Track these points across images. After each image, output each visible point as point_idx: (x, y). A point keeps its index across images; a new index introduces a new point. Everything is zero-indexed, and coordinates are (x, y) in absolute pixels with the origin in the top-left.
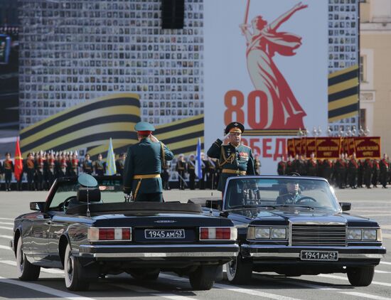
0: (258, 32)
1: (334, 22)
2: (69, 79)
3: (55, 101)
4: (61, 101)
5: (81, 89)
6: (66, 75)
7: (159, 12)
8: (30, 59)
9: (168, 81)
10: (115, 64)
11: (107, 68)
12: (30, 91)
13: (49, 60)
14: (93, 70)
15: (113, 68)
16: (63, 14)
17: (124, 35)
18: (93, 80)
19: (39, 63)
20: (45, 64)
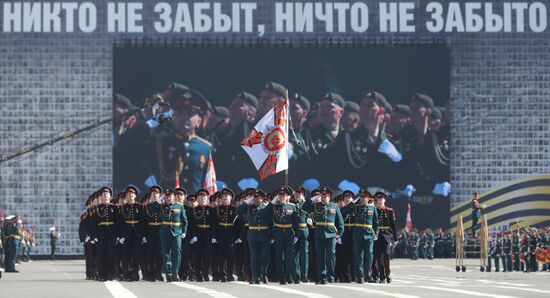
2: (494, 163)
3: (481, 182)
4: (487, 182)
5: (504, 172)
6: (492, 160)
8: (461, 146)
10: (535, 150)
11: (528, 154)
12: (460, 174)
13: (476, 147)
14: (515, 155)
15: (533, 153)
16: (489, 107)
17: (543, 124)
18: (515, 164)
19: (469, 150)
20: (473, 151)
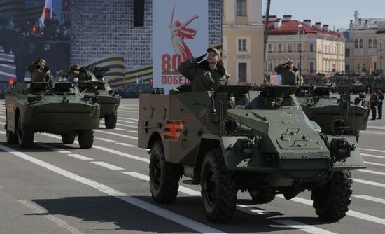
0: (177, 28)
1: (211, 24)
2: (93, 49)
3: (86, 58)
4: (89, 58)
5: (98, 53)
6: (91, 47)
7: (133, 19)
8: (75, 40)
9: (136, 49)
10: (113, 42)
11: (109, 44)
12: (75, 54)
13: (83, 40)
14: (103, 44)
15: (112, 44)
16: (90, 20)
17: (117, 29)
18: (103, 49)
19: (79, 42)
20: (82, 42)
